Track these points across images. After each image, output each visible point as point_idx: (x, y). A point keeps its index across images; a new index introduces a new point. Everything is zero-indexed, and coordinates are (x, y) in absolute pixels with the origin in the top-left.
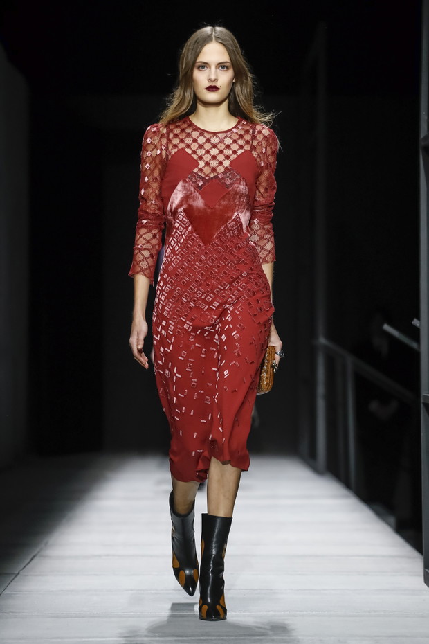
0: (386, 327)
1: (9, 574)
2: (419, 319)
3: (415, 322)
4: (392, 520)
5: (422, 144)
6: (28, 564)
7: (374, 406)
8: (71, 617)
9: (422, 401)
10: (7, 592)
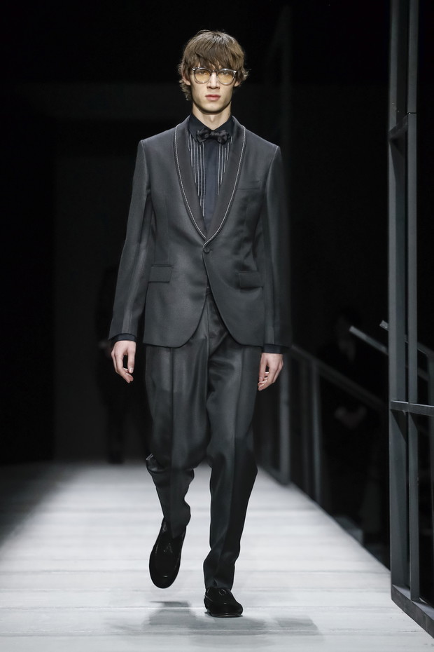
0: (353, 330)
2: (387, 321)
3: (383, 324)
4: (359, 533)
5: (391, 136)
7: (340, 413)
8: (19, 635)
9: (390, 408)
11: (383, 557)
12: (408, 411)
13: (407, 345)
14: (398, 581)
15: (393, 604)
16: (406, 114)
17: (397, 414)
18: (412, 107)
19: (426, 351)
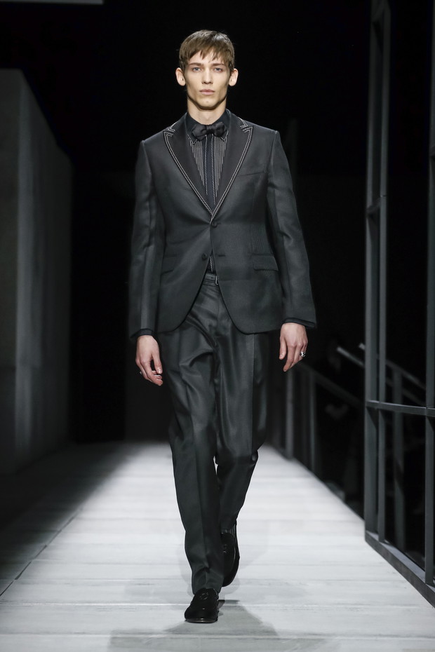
0: (340, 350)
1: (53, 531)
2: (364, 343)
3: (362, 346)
4: (342, 494)
5: (368, 212)
6: (68, 523)
7: (330, 409)
8: (100, 563)
9: (366, 405)
10: (52, 544)
11: (359, 511)
12: (379, 407)
13: (378, 362)
14: (370, 528)
15: (366, 544)
16: (379, 196)
17: (371, 410)
18: (383, 192)
19: (392, 365)
